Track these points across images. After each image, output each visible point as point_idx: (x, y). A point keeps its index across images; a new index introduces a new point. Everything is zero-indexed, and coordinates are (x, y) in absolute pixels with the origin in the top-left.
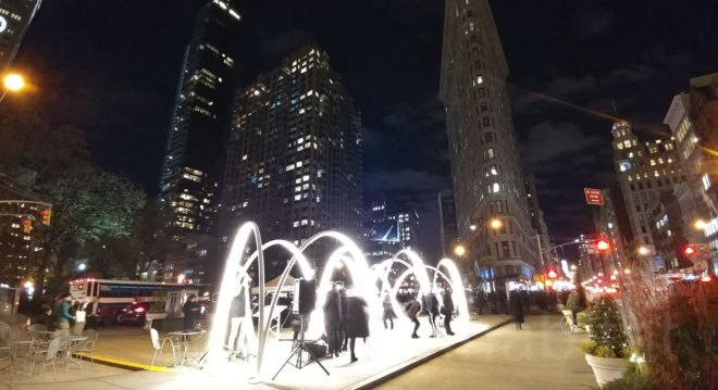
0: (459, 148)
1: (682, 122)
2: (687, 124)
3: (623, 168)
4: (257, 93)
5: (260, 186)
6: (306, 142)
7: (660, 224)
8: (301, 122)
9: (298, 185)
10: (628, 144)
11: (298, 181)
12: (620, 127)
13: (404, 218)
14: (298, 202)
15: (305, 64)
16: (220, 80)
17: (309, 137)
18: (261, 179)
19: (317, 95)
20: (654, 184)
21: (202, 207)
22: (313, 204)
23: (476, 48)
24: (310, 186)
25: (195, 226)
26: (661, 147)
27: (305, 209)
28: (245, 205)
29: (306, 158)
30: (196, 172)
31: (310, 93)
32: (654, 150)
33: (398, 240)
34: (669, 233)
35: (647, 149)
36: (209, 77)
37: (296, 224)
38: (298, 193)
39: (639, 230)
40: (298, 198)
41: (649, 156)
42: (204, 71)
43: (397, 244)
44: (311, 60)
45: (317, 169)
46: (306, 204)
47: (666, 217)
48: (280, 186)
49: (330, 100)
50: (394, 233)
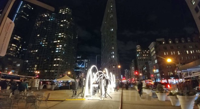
0: (105, 45)
1: (153, 48)
2: (153, 49)
3: (138, 56)
4: (46, 16)
5: (43, 46)
6: (62, 35)
7: (144, 69)
8: (61, 28)
9: (57, 47)
10: (139, 50)
11: (58, 46)
12: (138, 47)
13: (86, 61)
14: (57, 53)
15: (64, 11)
16: (33, 9)
17: (63, 34)
18: (44, 43)
19: (67, 21)
20: (143, 60)
21: (19, 49)
22: (62, 54)
23: (112, 22)
24: (62, 48)
25: (15, 56)
26: (146, 52)
27: (59, 55)
28: (36, 51)
29: (61, 40)
30: (19, 37)
31: (65, 21)
32: (144, 53)
33: (84, 67)
34: (146, 71)
35: (143, 52)
36: (29, 7)
37: (55, 59)
38: (57, 50)
39: (139, 70)
40: (57, 51)
41: (143, 53)
42: (28, 5)
43: (84, 68)
44: (66, 11)
45: (64, 43)
46: (60, 54)
47: (145, 68)
48: (51, 47)
49: (70, 24)
50: (83, 65)
